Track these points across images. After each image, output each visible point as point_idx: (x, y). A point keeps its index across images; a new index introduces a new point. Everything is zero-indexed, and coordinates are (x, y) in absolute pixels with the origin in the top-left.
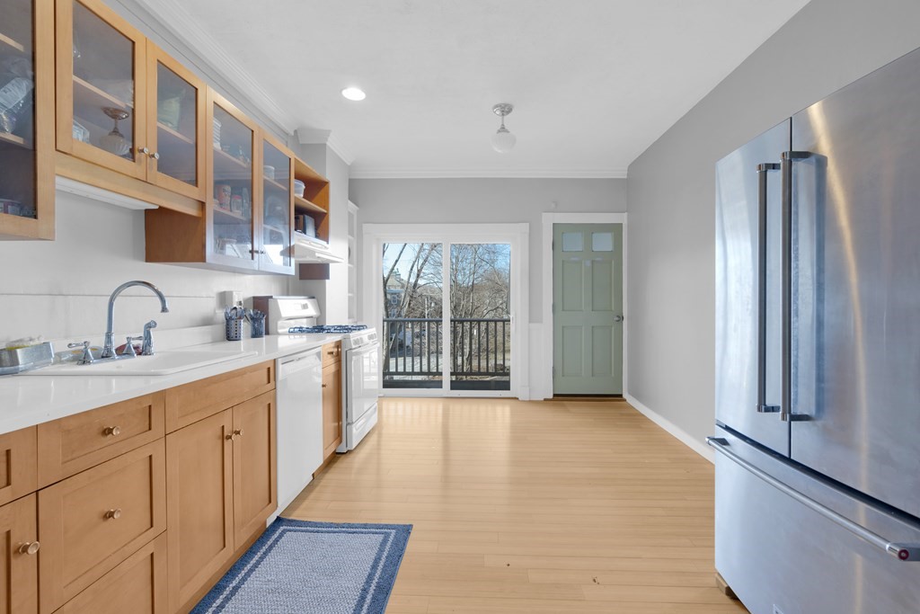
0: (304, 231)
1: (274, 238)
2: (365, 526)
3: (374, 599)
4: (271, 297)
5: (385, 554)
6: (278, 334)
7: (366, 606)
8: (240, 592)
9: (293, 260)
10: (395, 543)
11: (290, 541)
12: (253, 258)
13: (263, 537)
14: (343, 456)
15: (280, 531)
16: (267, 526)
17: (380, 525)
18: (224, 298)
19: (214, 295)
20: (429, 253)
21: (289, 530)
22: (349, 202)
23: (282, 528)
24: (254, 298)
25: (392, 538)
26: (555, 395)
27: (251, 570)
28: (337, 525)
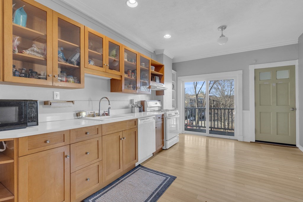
0: (155, 81)
1: (144, 84)
2: (162, 173)
3: (155, 196)
4: (145, 101)
5: (164, 184)
6: (147, 111)
7: (152, 198)
8: (123, 182)
9: (150, 90)
10: (168, 181)
11: (140, 172)
12: (137, 90)
13: (133, 169)
14: (164, 150)
15: (138, 168)
16: (136, 166)
17: (166, 174)
18: (131, 101)
19: (129, 100)
20: (213, 85)
21: (141, 169)
22: (172, 70)
23: (139, 168)
24: (141, 101)
25: (168, 179)
26: (256, 141)
27: (127, 177)
28: (154, 171)
